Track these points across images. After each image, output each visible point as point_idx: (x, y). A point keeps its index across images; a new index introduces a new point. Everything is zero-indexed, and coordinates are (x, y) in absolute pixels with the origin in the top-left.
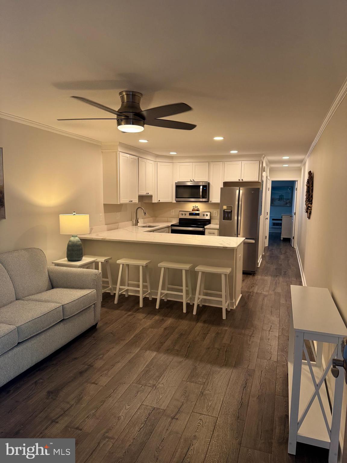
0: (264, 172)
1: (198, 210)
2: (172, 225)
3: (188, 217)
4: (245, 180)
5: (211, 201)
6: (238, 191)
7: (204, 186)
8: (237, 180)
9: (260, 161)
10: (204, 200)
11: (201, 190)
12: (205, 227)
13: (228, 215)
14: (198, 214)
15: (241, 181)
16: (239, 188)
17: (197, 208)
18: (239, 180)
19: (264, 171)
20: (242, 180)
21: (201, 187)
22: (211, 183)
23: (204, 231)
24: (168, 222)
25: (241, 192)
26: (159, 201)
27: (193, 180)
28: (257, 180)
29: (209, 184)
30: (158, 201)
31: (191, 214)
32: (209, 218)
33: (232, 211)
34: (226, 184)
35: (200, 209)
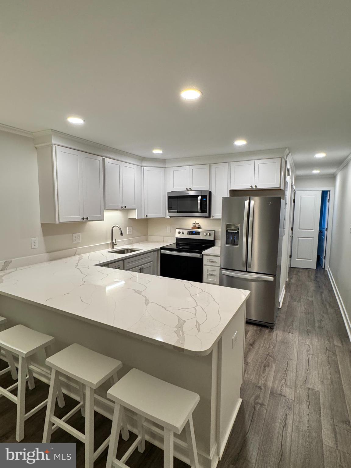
1: (199, 228)
2: (162, 248)
3: (186, 236)
4: (260, 186)
5: (213, 217)
6: (247, 203)
7: (204, 197)
8: (249, 187)
9: (281, 160)
10: (203, 214)
11: (199, 202)
12: (203, 252)
13: (233, 237)
14: (198, 233)
15: (254, 188)
16: (250, 198)
17: (198, 225)
19: (288, 175)
20: (256, 186)
21: (200, 198)
22: (213, 193)
23: (201, 257)
24: (164, 242)
25: (252, 202)
26: (147, 216)
27: (190, 189)
28: (277, 186)
29: (210, 193)
31: (190, 233)
32: (212, 239)
33: (238, 232)
34: (234, 193)
35: (202, 227)
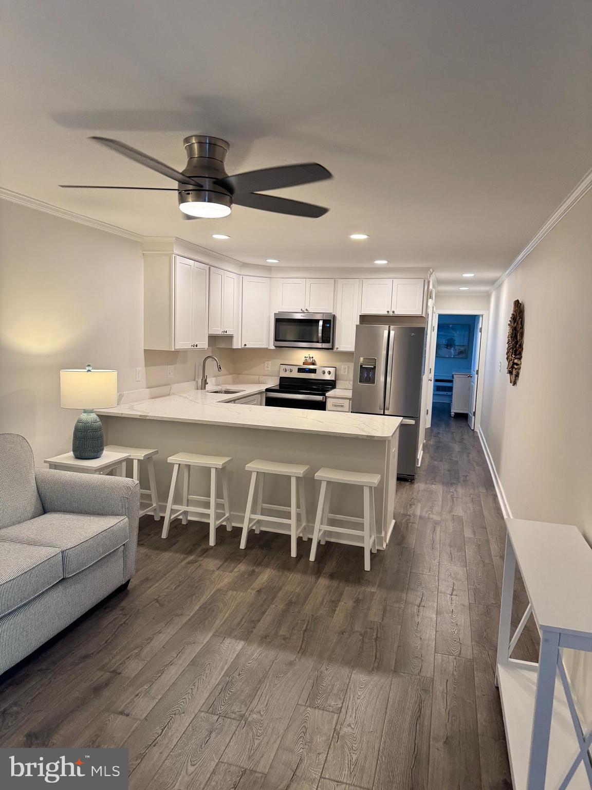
0: (430, 300)
1: (313, 364)
2: (268, 390)
3: (296, 374)
4: (399, 312)
5: (337, 349)
6: (386, 333)
7: (325, 322)
8: (384, 312)
9: (424, 280)
10: (325, 345)
11: (320, 328)
12: (328, 394)
13: (368, 375)
14: (314, 371)
15: (391, 313)
16: (389, 327)
17: (312, 359)
18: (388, 312)
19: (431, 297)
20: (393, 312)
21: (321, 323)
22: (338, 317)
23: (324, 401)
24: (259, 383)
25: (392, 333)
26: (245, 345)
27: (307, 310)
28: (419, 313)
29: (334, 317)
30: (243, 346)
31: (301, 370)
32: (333, 379)
33: (375, 367)
34: (364, 319)
35: (317, 362)
